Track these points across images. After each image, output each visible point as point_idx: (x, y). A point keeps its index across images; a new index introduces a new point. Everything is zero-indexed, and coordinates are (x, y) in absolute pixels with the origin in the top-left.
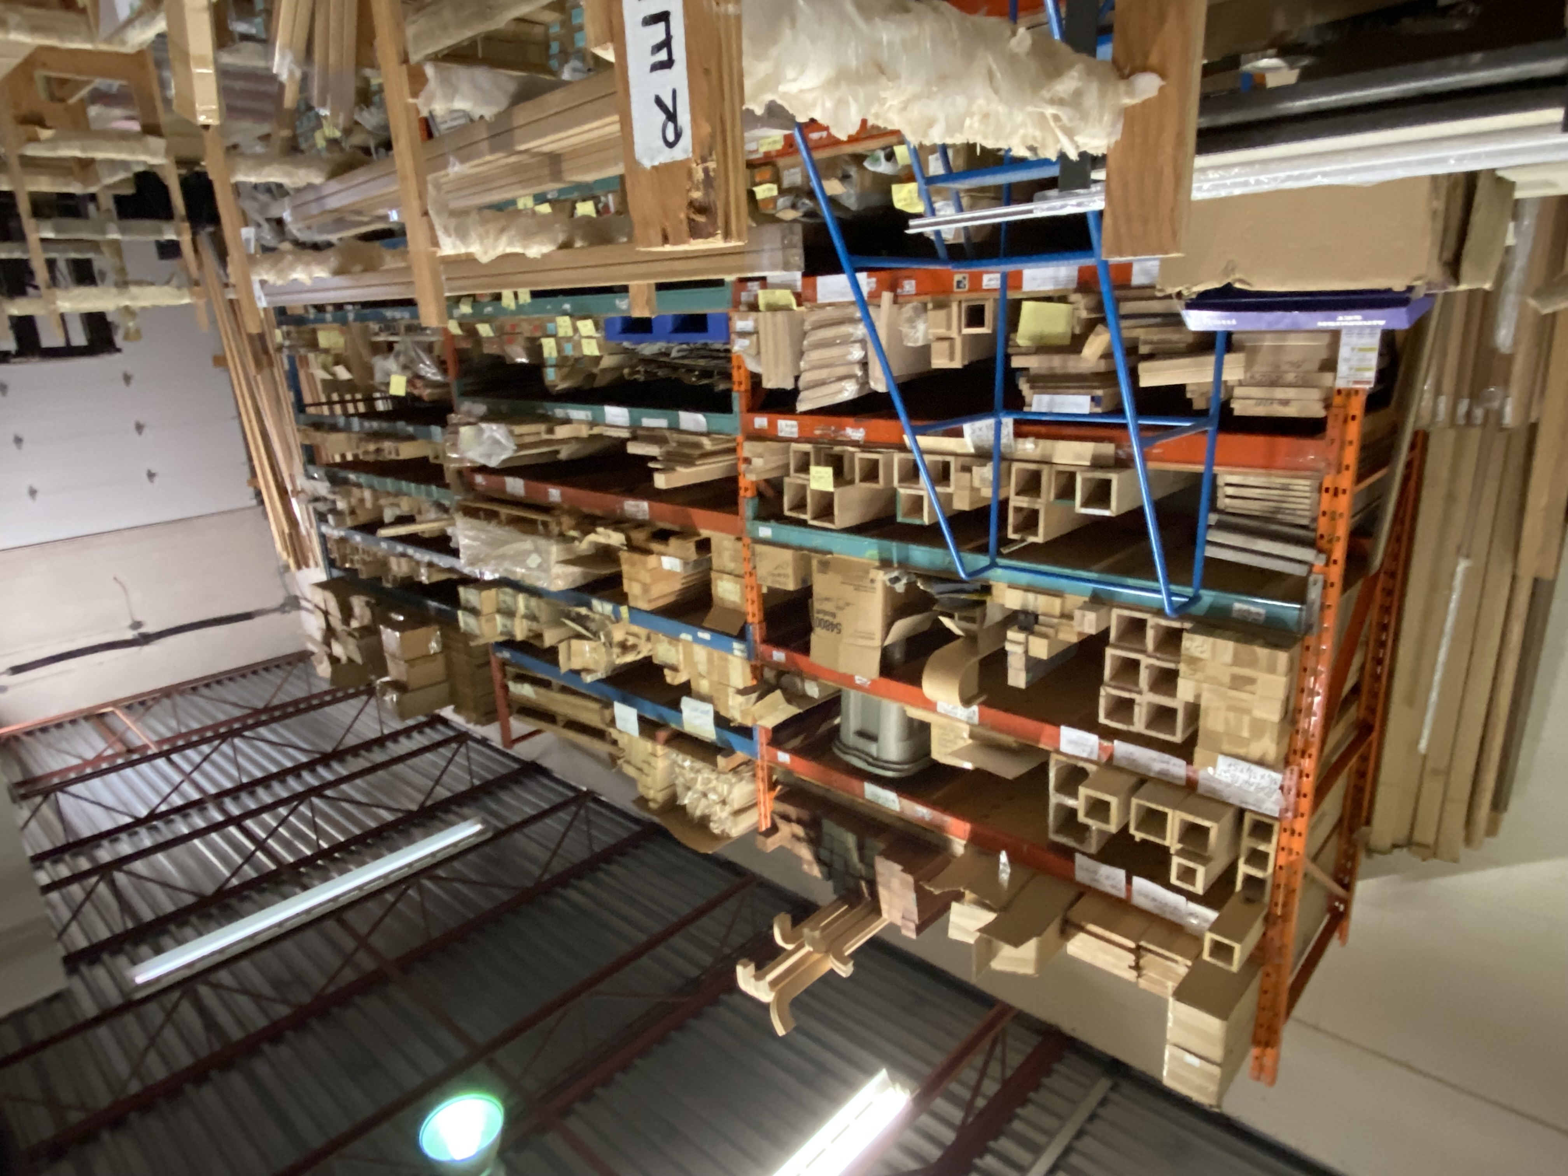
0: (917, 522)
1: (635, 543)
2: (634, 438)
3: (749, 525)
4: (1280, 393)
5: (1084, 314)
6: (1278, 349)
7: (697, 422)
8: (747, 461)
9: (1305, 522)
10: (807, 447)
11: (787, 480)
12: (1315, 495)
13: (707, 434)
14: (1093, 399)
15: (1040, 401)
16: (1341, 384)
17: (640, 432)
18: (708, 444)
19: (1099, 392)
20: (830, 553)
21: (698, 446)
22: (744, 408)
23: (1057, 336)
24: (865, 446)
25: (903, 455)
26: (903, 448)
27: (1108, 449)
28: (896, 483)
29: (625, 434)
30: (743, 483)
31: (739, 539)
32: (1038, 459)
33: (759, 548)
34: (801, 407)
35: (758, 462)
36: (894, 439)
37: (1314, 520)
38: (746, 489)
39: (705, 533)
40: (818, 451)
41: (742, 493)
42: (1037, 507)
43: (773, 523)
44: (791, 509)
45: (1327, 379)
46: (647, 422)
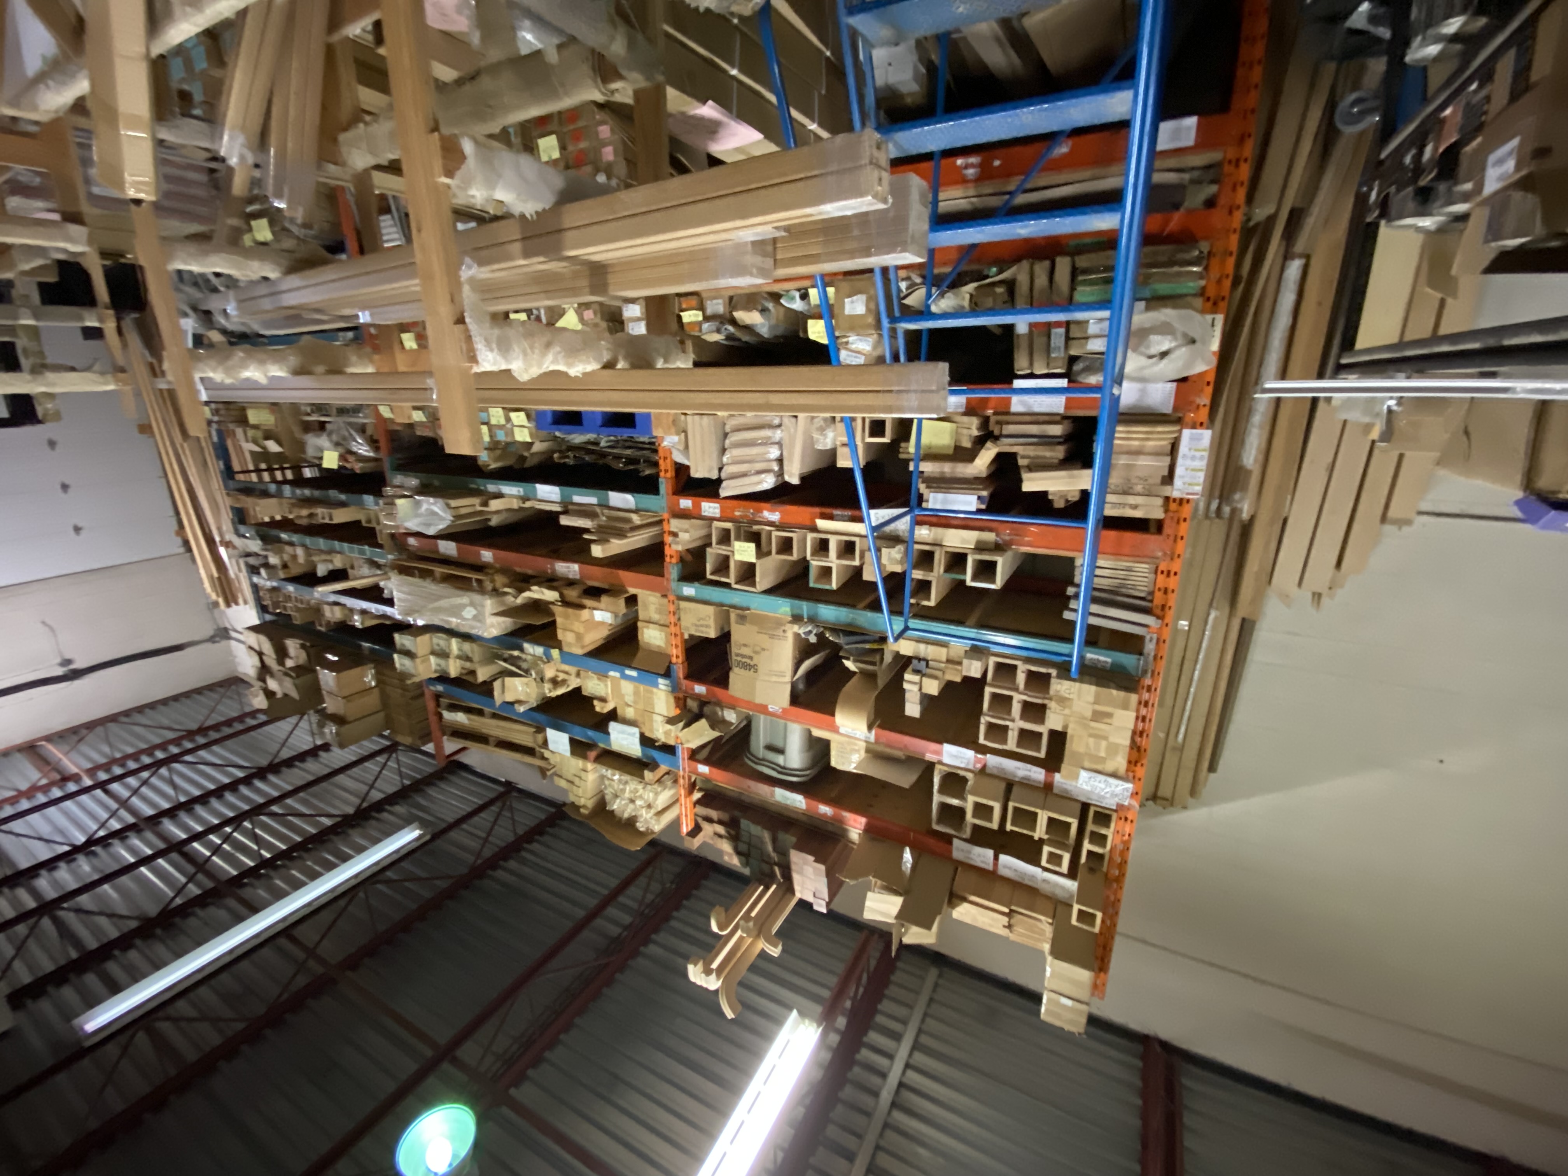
0: (827, 587)
1: (568, 599)
2: (566, 512)
3: (674, 585)
4: (1132, 500)
5: (976, 433)
6: (1129, 467)
7: (627, 501)
8: (675, 535)
9: (1142, 595)
10: (728, 525)
11: (709, 550)
12: (1152, 576)
13: (636, 511)
14: (979, 498)
15: (935, 499)
16: (1176, 494)
17: (570, 507)
18: (636, 519)
19: (985, 493)
20: (748, 609)
21: (629, 521)
22: (670, 492)
23: (943, 447)
24: (780, 527)
25: (815, 535)
26: (814, 529)
27: (990, 537)
28: (809, 557)
29: (557, 508)
30: (667, 551)
31: (664, 596)
32: (930, 541)
33: (683, 604)
34: (724, 492)
35: (684, 536)
36: (808, 523)
37: (1152, 593)
38: (671, 557)
39: (632, 591)
40: (738, 529)
41: (667, 559)
42: (929, 579)
43: (697, 584)
44: (712, 574)
45: (1167, 491)
46: (577, 499)
